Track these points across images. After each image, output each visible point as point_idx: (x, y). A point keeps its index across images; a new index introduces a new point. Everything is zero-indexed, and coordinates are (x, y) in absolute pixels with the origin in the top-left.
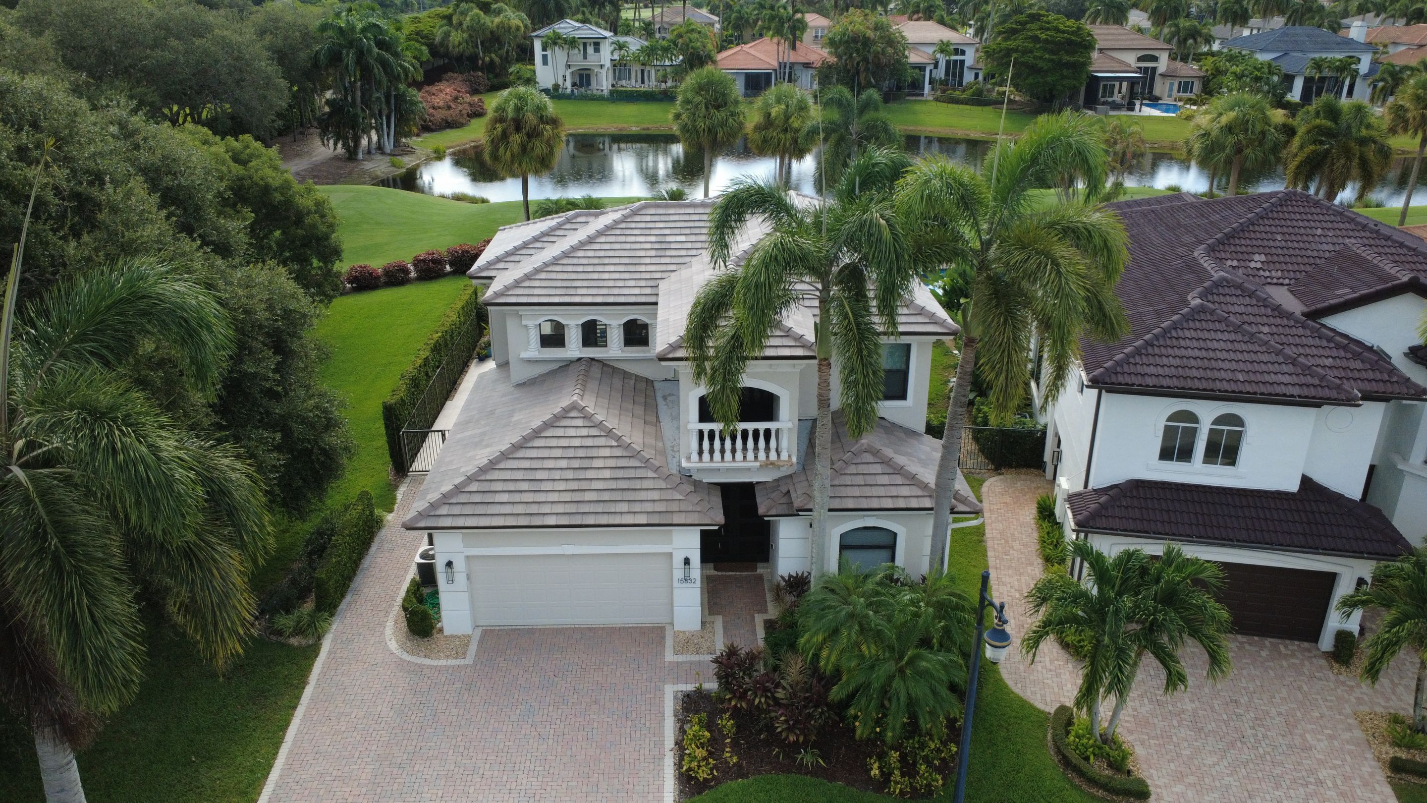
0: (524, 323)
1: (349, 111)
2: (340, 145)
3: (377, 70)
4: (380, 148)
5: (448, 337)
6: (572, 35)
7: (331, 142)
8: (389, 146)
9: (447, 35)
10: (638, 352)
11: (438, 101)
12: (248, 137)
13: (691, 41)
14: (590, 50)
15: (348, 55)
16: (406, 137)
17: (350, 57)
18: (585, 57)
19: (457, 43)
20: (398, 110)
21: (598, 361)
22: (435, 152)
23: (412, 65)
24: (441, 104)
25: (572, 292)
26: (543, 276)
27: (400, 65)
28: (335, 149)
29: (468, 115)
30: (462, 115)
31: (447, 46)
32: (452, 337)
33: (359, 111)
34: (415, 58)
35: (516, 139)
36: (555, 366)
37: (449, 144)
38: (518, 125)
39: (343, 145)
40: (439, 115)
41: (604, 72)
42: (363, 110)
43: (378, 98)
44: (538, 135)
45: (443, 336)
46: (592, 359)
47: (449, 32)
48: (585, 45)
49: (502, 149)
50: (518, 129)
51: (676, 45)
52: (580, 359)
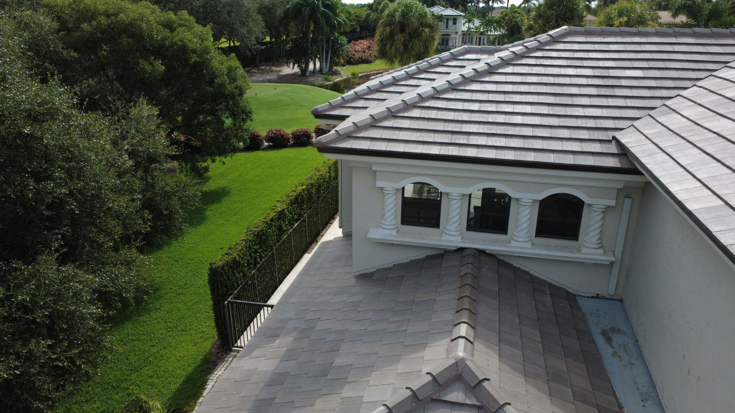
0: (379, 184)
1: (303, 45)
2: (296, 66)
3: (323, 21)
4: (321, 71)
5: (314, 191)
6: (440, 13)
7: (292, 64)
8: (325, 70)
9: (368, 15)
10: (557, 248)
11: (358, 48)
12: (185, 12)
13: (514, 17)
14: (451, 23)
15: (305, 10)
16: (336, 66)
17: (306, 12)
18: (447, 27)
19: (374, 20)
20: (333, 48)
21: (491, 256)
22: (352, 75)
23: (343, 20)
24: (360, 49)
25: (462, 140)
26: (416, 113)
27: (337, 20)
28: (293, 68)
29: (375, 57)
30: (371, 56)
31: (368, 22)
32: (318, 190)
33: (310, 46)
34: (346, 18)
35: (400, 38)
36: (420, 255)
37: (361, 71)
38: (403, 27)
39: (298, 66)
40: (357, 56)
41: (457, 36)
42: (312, 46)
43: (322, 39)
44: (417, 36)
45: (308, 189)
46: (482, 252)
47: (370, 14)
48: (448, 20)
49: (388, 46)
50: (402, 30)
51: (505, 20)
52: (461, 250)
